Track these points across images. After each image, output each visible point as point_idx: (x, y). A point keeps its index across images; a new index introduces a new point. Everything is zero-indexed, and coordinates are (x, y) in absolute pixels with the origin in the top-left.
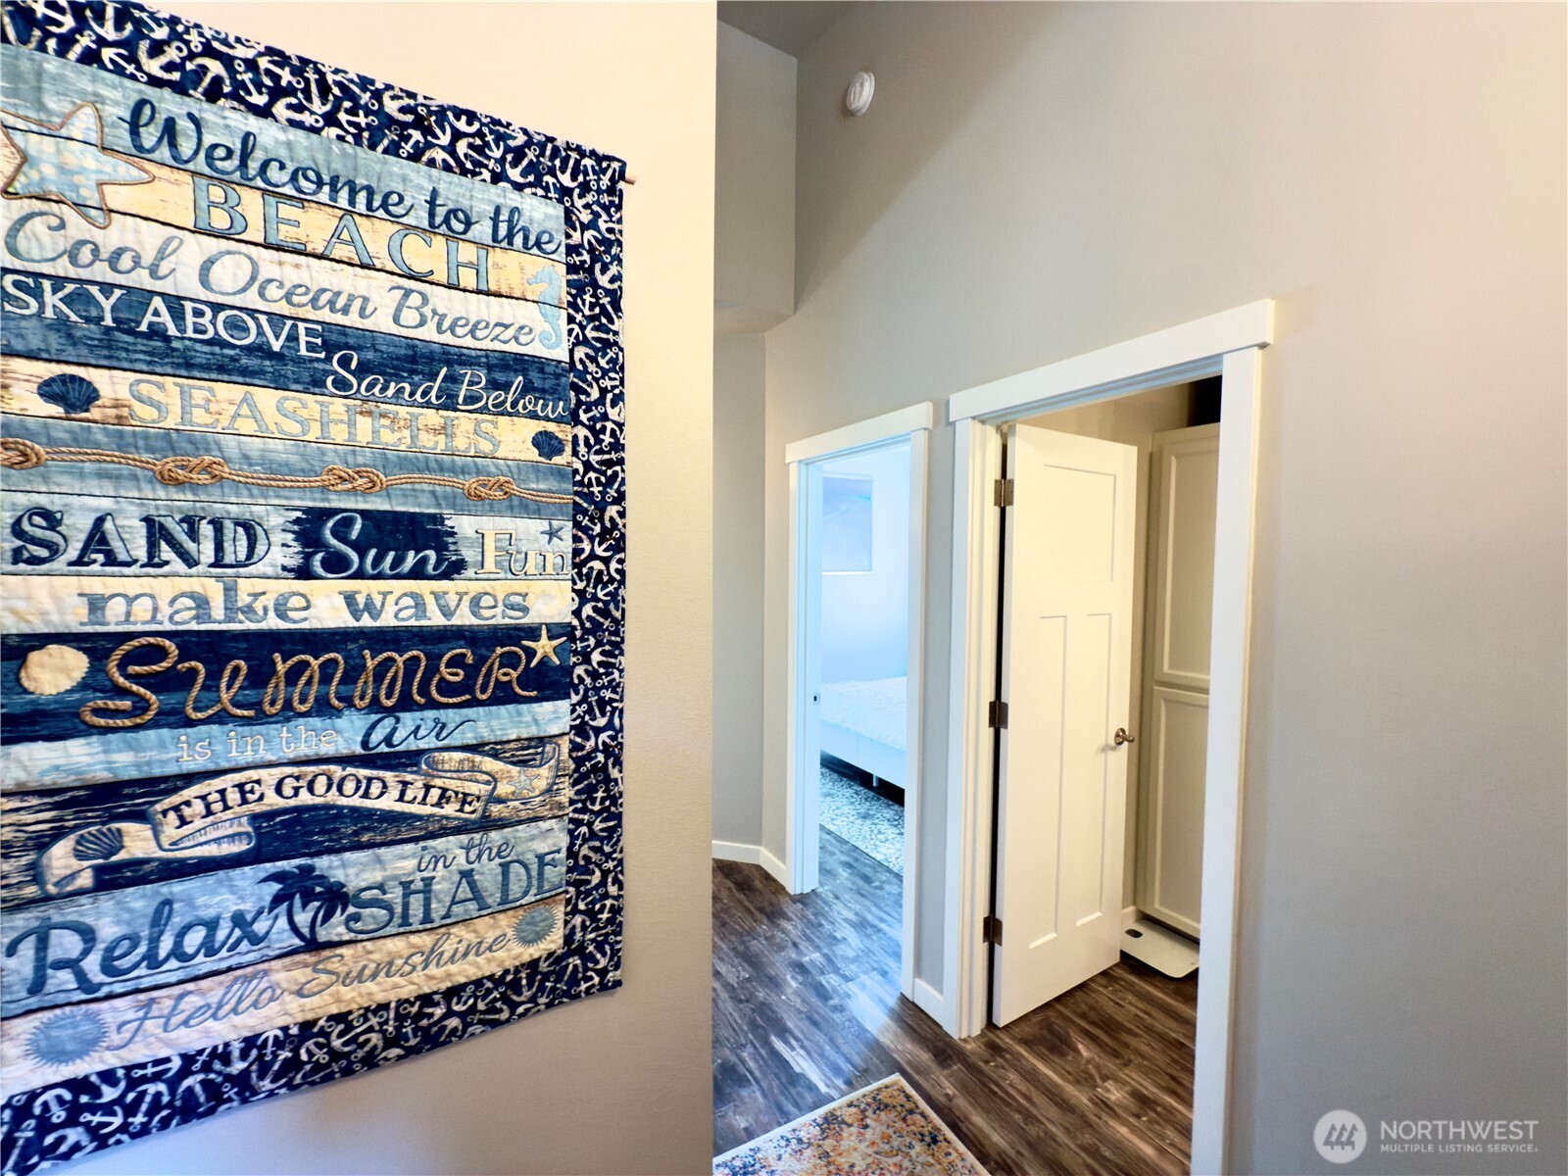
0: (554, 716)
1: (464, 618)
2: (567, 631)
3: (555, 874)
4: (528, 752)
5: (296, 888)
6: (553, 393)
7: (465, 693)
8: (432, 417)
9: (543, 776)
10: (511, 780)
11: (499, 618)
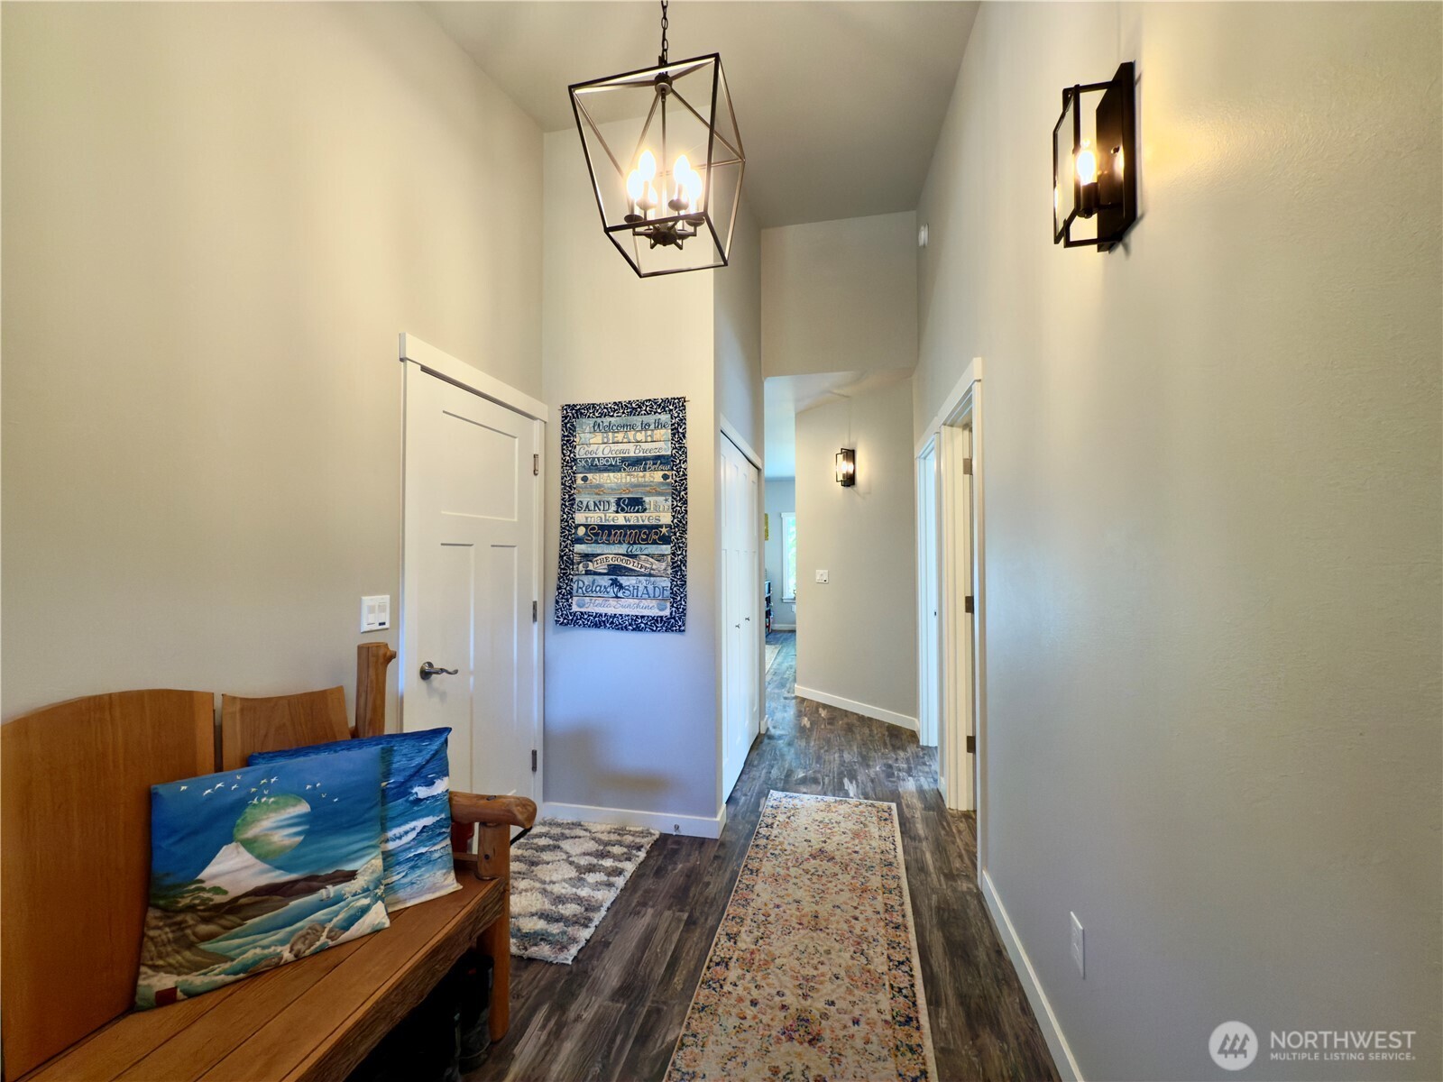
0: (666, 549)
1: (646, 522)
2: (669, 526)
3: (667, 593)
4: (660, 558)
5: (615, 583)
6: (667, 463)
7: (646, 541)
8: (641, 474)
9: (663, 565)
10: (656, 565)
11: (654, 522)
